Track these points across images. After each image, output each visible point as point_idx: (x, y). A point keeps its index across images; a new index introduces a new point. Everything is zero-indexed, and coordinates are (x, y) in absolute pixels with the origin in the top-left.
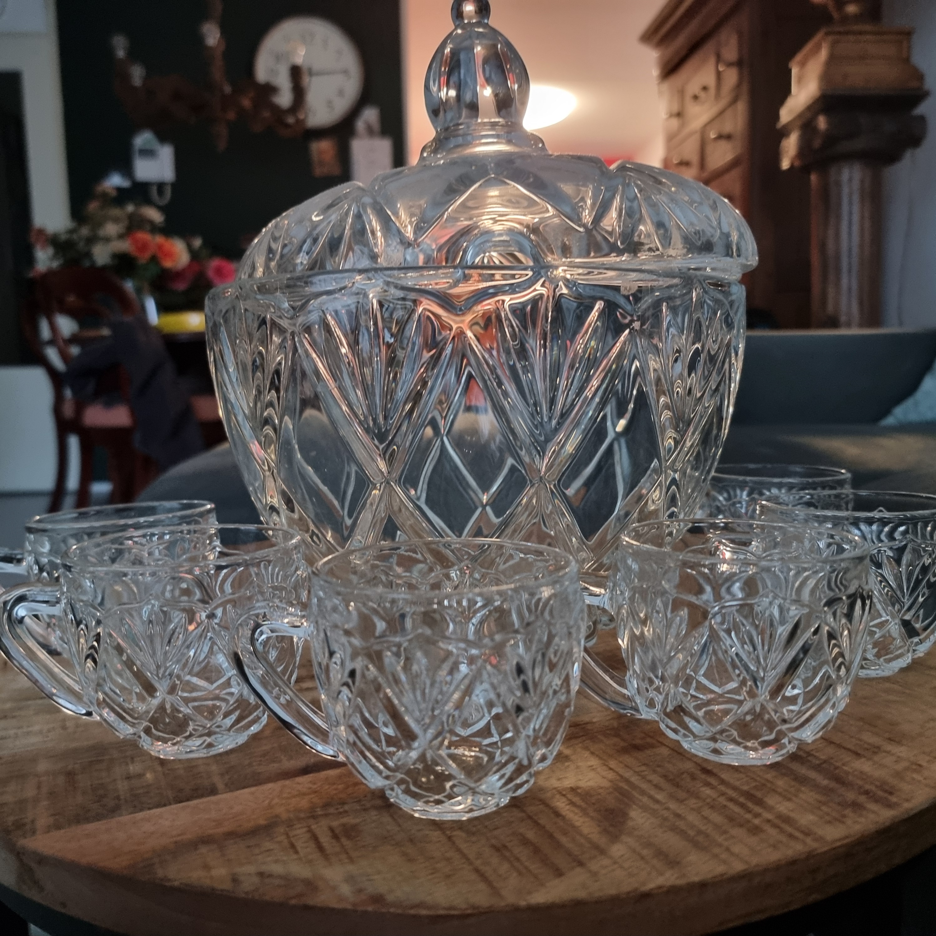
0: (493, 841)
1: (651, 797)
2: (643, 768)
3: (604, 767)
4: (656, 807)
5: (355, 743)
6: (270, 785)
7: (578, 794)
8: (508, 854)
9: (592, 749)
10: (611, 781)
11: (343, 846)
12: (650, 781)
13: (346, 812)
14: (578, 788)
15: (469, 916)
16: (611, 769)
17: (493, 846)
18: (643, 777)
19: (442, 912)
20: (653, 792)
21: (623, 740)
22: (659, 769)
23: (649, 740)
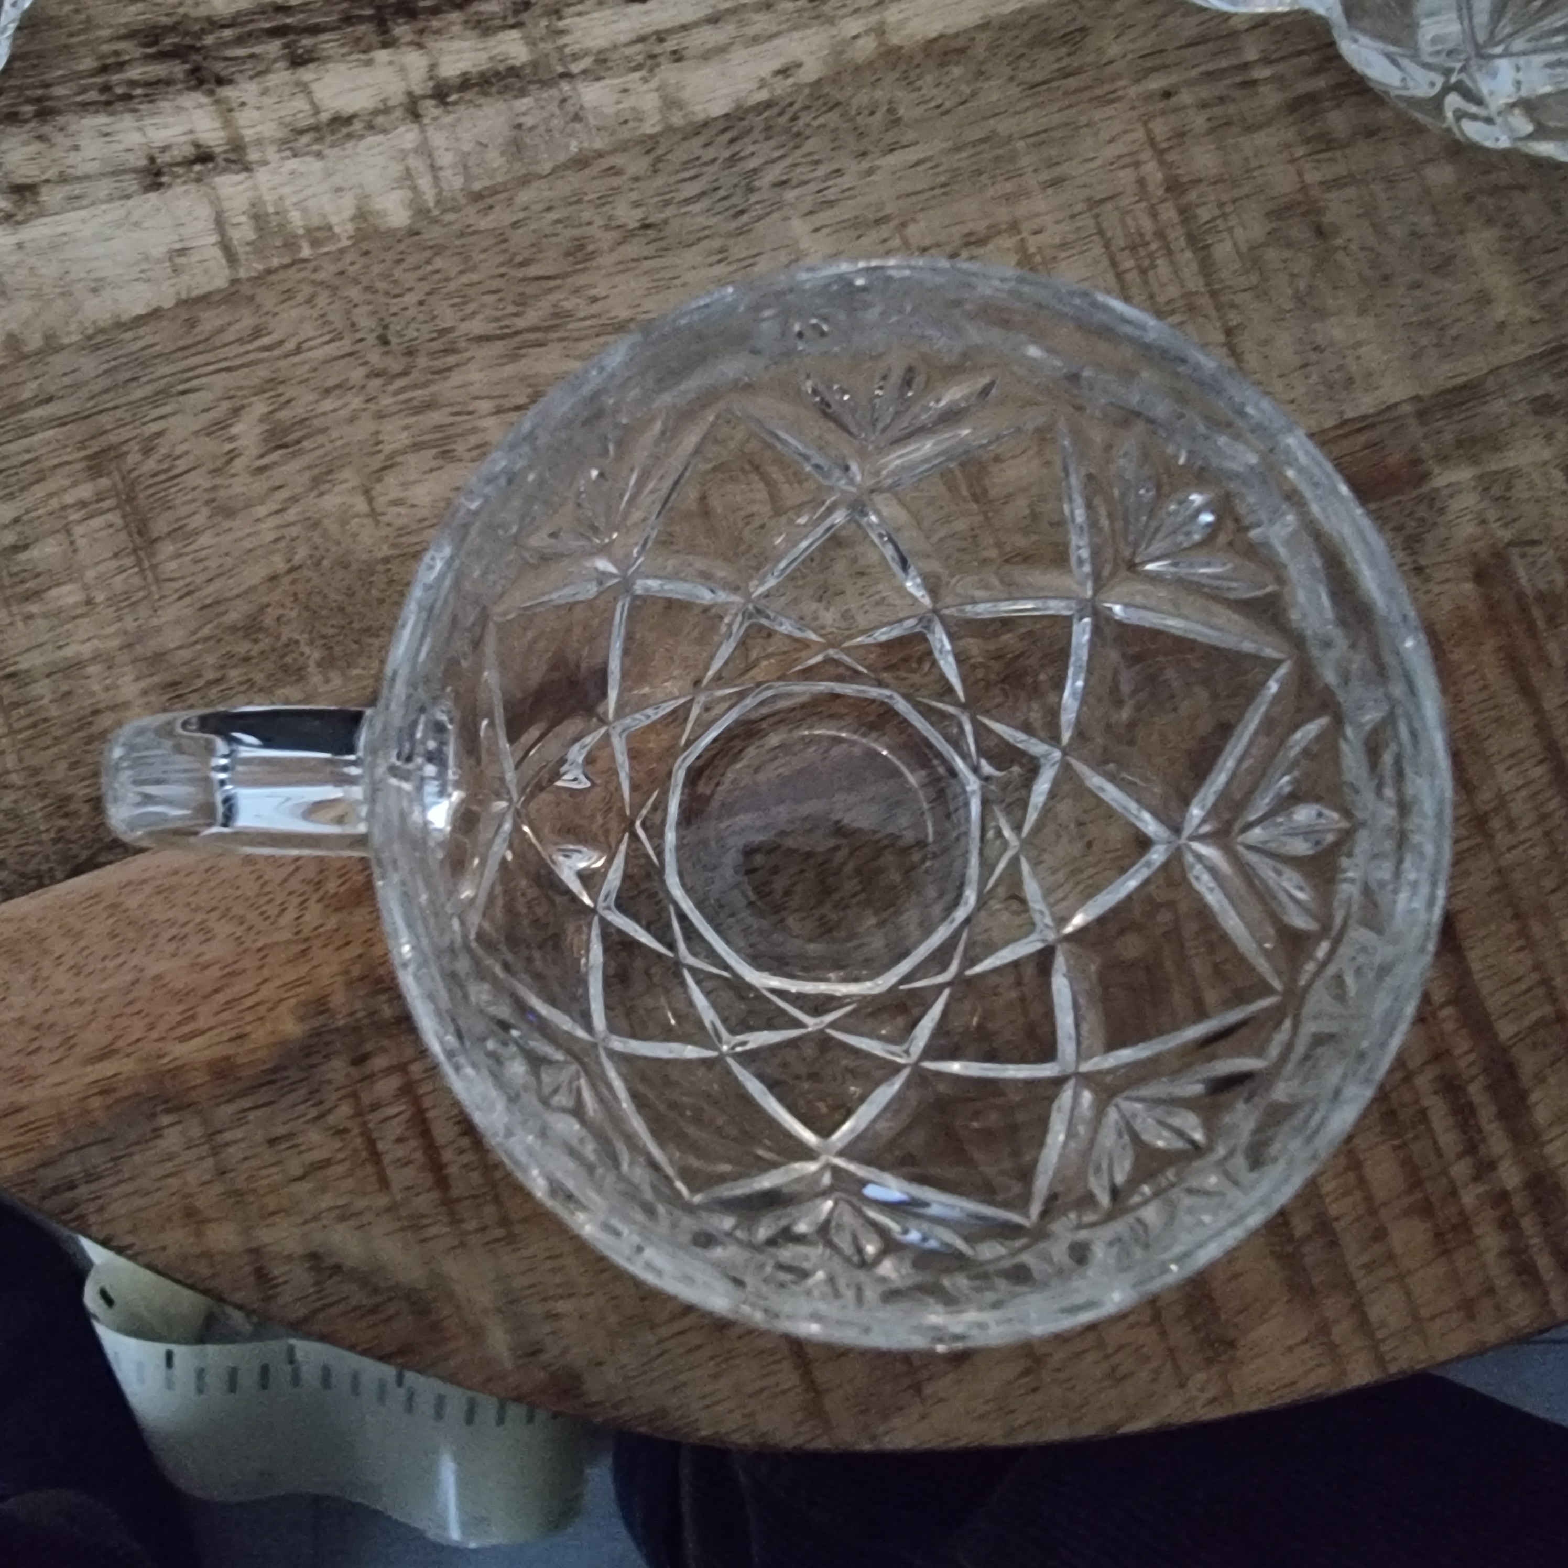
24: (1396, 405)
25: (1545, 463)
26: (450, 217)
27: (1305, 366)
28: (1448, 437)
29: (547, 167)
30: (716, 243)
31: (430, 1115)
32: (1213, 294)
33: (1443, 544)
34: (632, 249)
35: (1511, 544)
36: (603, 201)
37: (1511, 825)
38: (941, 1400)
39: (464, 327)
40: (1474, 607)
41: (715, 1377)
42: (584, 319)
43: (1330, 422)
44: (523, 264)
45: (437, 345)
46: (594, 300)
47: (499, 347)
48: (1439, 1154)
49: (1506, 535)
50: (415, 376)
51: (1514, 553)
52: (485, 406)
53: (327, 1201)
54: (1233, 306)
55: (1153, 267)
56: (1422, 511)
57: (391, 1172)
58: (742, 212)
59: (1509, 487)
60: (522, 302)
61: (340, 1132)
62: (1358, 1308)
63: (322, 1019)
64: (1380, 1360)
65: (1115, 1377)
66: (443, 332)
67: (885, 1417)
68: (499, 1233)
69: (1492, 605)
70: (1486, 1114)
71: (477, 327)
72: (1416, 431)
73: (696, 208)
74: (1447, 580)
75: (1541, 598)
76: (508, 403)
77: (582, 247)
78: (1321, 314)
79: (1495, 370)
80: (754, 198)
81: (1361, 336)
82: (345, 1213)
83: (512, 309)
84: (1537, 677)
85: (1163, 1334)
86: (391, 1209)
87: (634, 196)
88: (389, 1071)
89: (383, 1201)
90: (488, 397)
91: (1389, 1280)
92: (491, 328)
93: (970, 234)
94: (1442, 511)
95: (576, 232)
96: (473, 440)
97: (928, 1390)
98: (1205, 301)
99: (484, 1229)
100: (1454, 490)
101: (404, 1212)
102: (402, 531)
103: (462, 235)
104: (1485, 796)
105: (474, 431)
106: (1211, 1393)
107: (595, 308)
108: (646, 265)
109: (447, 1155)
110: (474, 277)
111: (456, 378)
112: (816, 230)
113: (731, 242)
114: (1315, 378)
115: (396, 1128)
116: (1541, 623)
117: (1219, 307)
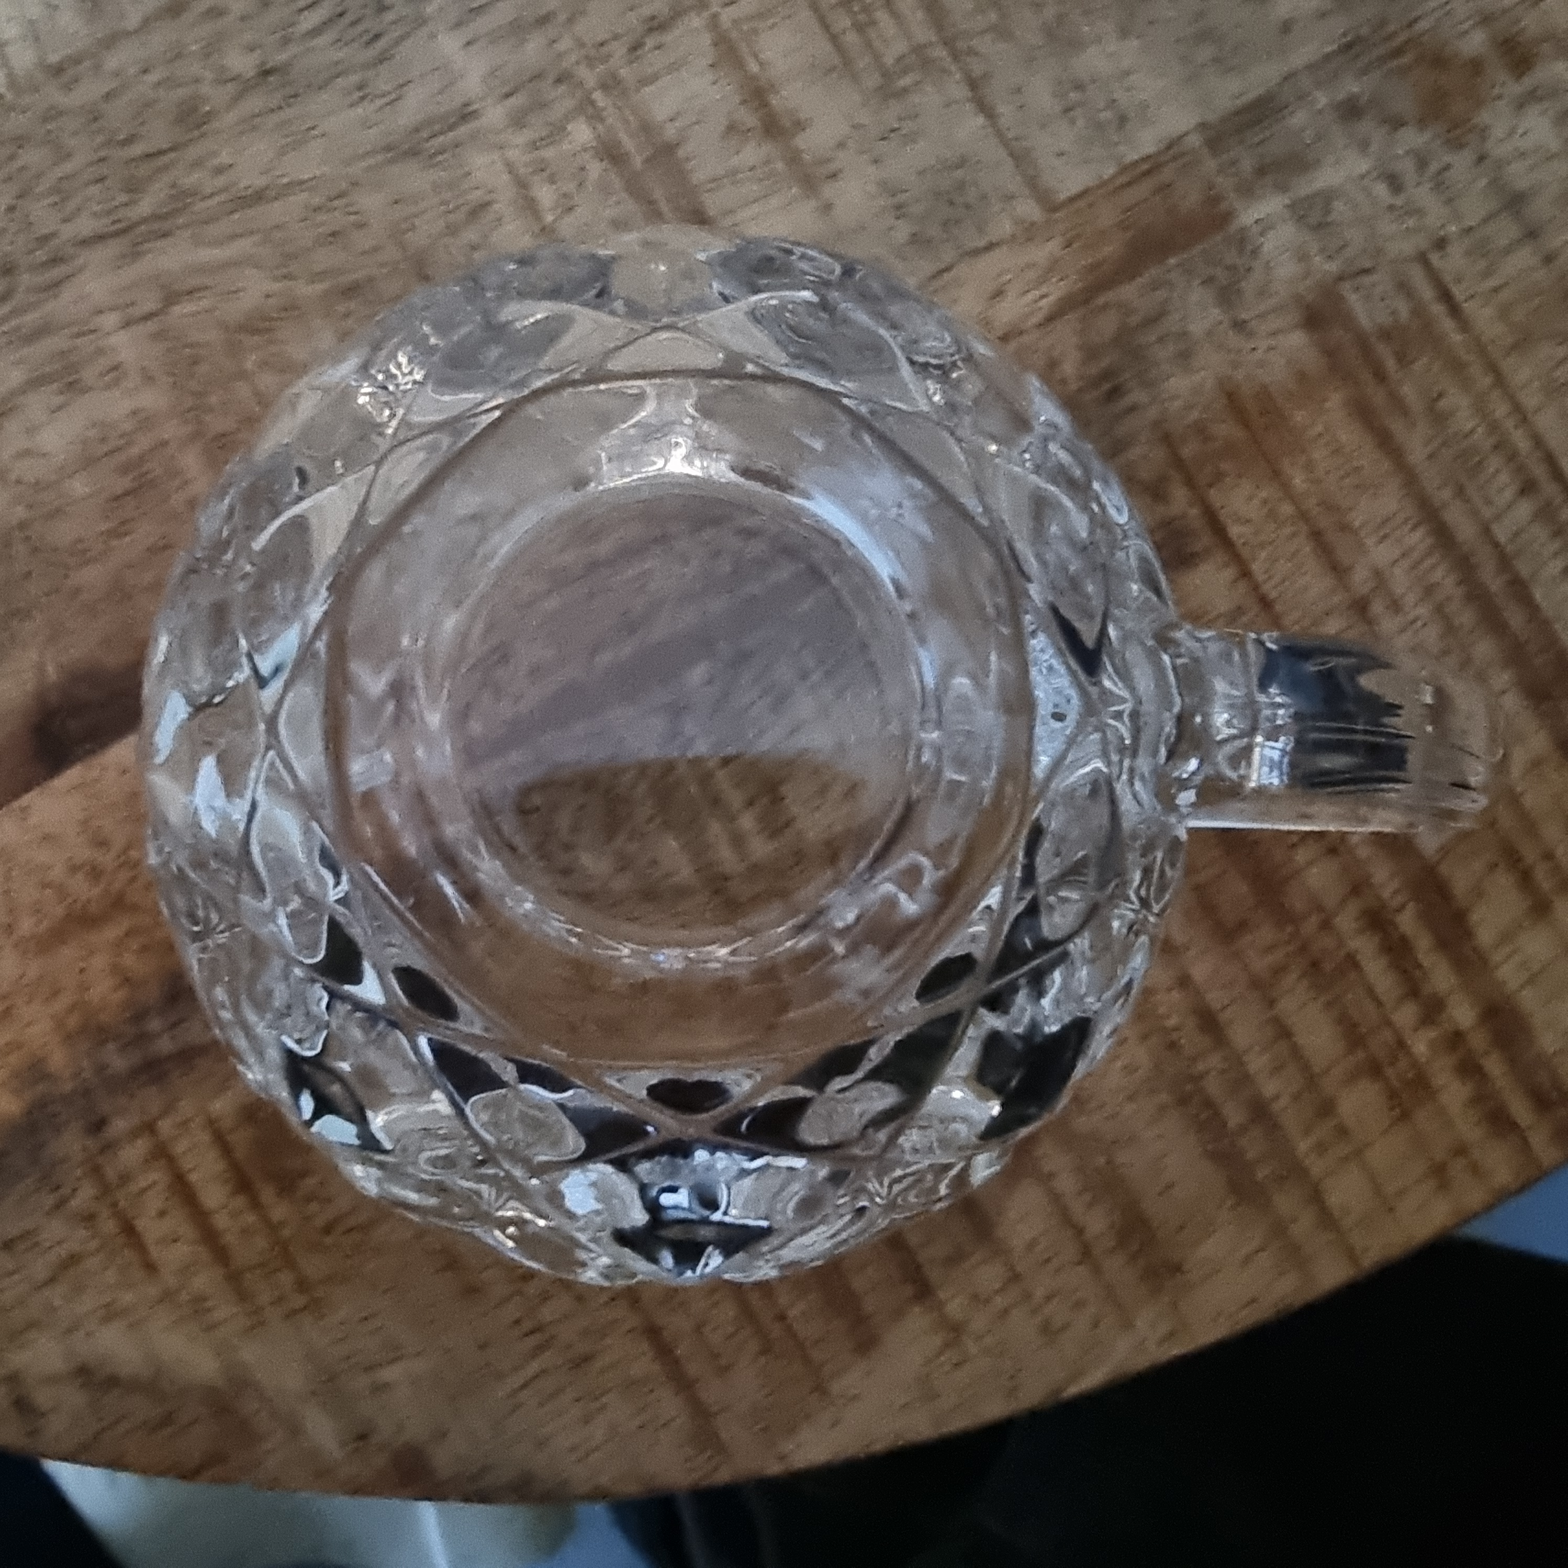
11: (271, 1227)
24: (1180, 138)
25: (1362, 177)
26: (27, 100)
27: (1067, 110)
28: (1247, 165)
29: (133, 20)
30: (354, 79)
31: (193, 1177)
32: (947, 43)
33: (1262, 293)
34: (255, 102)
35: (1341, 278)
36: (210, 49)
37: (1395, 606)
38: (855, 1398)
39: (68, 231)
40: (1312, 359)
41: (587, 1420)
42: (212, 195)
43: (1109, 171)
44: (130, 140)
45: (41, 255)
46: (220, 170)
47: (113, 248)
48: (1379, 1004)
49: (1333, 267)
50: (19, 298)
51: (1346, 288)
52: (110, 320)
53: (88, 1303)
54: (972, 52)
55: (873, 23)
56: (1231, 257)
57: (155, 1252)
58: (377, 37)
59: (1327, 211)
60: (134, 188)
61: (89, 1218)
62: (1316, 1197)
63: (41, 1088)
64: (1351, 1255)
65: (1049, 1331)
66: (45, 239)
67: (791, 1430)
68: (299, 1301)
69: (1330, 353)
70: (1423, 944)
71: (86, 226)
72: (1210, 164)
73: (321, 41)
74: (1274, 334)
75: (1386, 334)
76: (137, 311)
77: (195, 109)
78: (1076, 44)
79: (1288, 77)
80: (390, 16)
81: (1126, 63)
82: (110, 1314)
83: (123, 198)
84: (1397, 426)
85: (1097, 1270)
86: (167, 1296)
87: (248, 37)
88: (135, 1134)
89: (153, 1291)
90: (112, 309)
91: (1346, 1159)
92: (102, 225)
93: (653, 18)
94: (1255, 252)
95: (181, 92)
96: (103, 363)
97: (836, 1387)
98: (940, 52)
99: (280, 1300)
100: (1265, 225)
101: (184, 1296)
102: (38, 486)
103: (46, 119)
104: (1360, 578)
105: (100, 352)
106: (1163, 1328)
107: (221, 181)
108: (275, 118)
109: (221, 1221)
110: (68, 167)
111: (67, 294)
112: (469, 43)
113: (370, 73)
114: (1080, 123)
115: (154, 1202)
116: (1391, 364)
117: (956, 56)
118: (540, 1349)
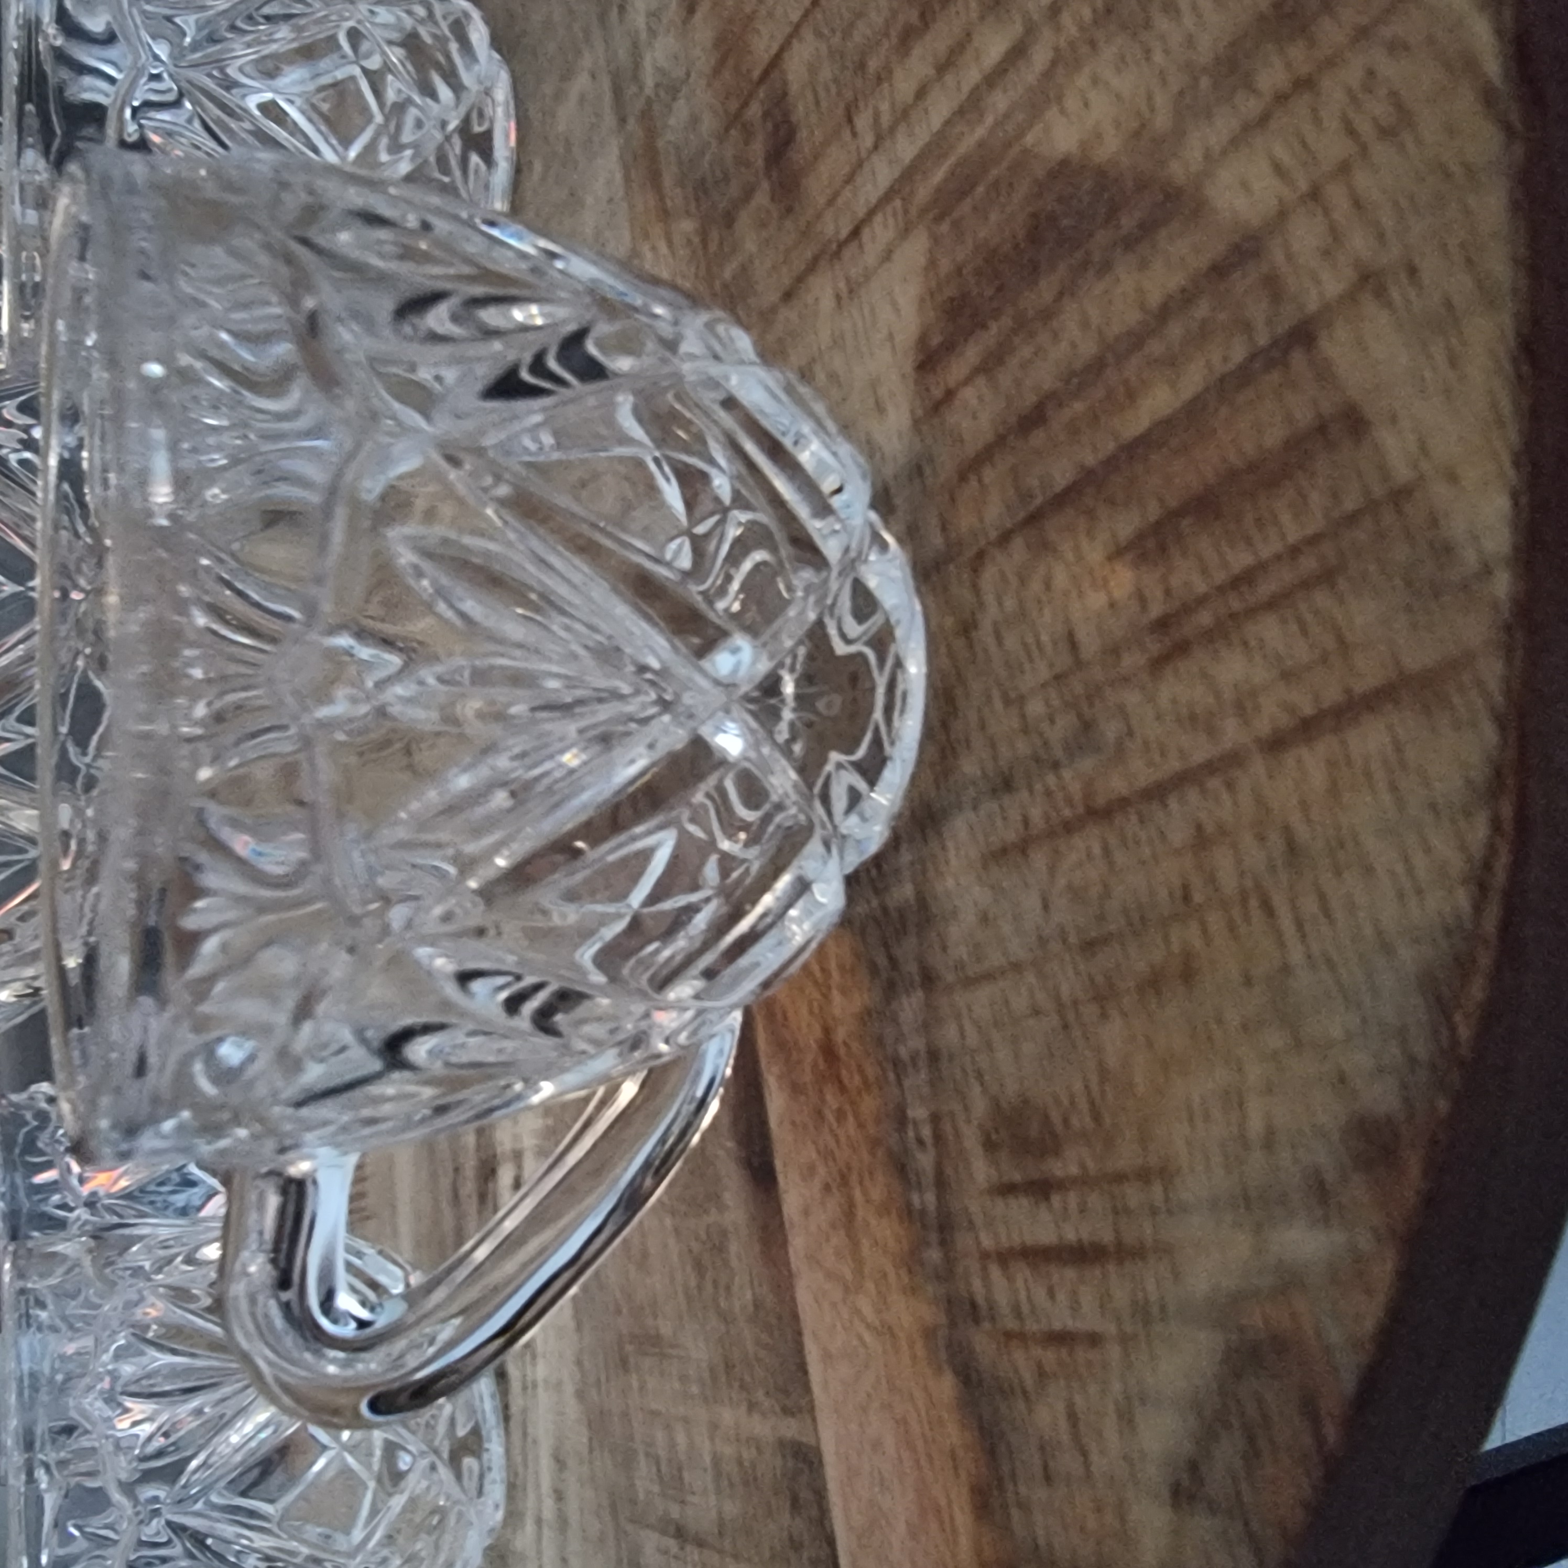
0: (1132, 660)
1: (995, 77)
2: (863, 121)
3: (847, 253)
4: (1040, 56)
5: (710, 974)
6: (804, 1297)
7: (950, 347)
8: (1205, 618)
9: (773, 297)
10: (905, 232)
11: (1084, 1181)
12: (921, 93)
13: (935, 1119)
14: (922, 340)
15: (1522, 821)
16: (856, 233)
17: (1158, 664)
18: (903, 115)
19: (1490, 924)
20: (972, 75)
21: (748, 193)
22: (873, 64)
23: (755, 110)
53: (1112, 1434)
61: (1042, 1374)
63: (940, 1345)
68: (1158, 1190)
82: (1126, 1416)
86: (1125, 1340)
88: (986, 1276)
99: (1153, 1211)
109: (1069, 1233)
115: (1040, 1294)
118: (1268, 909)
